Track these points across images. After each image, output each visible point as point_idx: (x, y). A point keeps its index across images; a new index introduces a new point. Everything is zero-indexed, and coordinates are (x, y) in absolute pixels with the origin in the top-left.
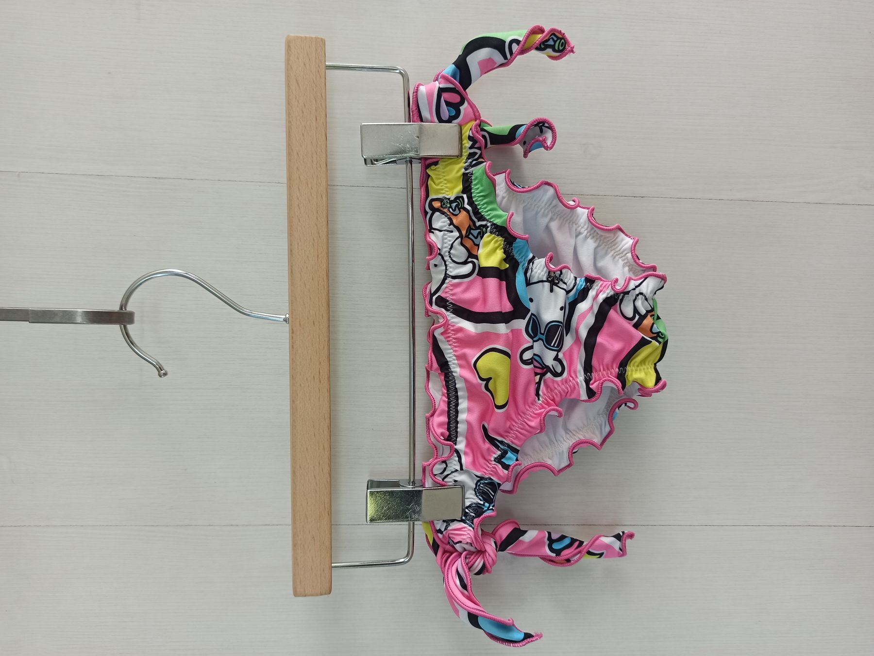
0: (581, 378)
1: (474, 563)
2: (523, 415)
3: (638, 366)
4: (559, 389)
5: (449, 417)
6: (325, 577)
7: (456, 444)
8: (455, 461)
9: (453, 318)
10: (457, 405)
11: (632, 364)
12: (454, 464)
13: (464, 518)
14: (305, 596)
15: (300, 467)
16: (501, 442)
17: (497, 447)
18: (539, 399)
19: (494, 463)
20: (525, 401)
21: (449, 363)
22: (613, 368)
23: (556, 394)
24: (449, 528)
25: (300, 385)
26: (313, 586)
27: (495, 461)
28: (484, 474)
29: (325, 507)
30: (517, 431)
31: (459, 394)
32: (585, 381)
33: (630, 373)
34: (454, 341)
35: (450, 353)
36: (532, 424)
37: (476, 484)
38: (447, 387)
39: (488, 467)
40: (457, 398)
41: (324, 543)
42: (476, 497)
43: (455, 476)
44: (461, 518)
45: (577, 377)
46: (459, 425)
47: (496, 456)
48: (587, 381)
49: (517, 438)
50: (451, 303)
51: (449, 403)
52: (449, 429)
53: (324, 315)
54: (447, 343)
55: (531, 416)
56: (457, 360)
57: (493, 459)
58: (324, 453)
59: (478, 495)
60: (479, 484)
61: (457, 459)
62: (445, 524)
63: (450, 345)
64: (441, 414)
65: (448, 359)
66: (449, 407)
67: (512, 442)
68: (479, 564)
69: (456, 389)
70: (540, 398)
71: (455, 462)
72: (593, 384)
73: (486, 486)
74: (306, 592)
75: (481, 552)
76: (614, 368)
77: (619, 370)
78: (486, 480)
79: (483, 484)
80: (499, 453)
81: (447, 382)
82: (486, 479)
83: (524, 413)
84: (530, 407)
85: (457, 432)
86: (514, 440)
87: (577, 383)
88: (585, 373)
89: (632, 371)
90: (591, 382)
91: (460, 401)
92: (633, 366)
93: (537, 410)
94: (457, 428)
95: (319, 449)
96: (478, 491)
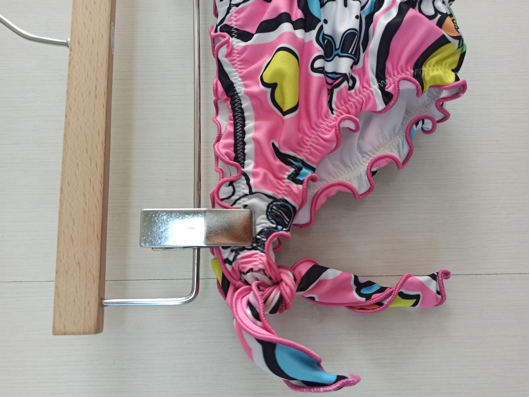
0: (375, 86)
1: (270, 294)
2: (316, 128)
3: (434, 66)
4: (353, 100)
5: (235, 140)
6: (90, 312)
7: (243, 167)
8: (244, 184)
9: (237, 42)
10: (244, 125)
11: (427, 65)
12: (242, 188)
13: (255, 245)
14: (65, 334)
15: (69, 184)
16: (294, 158)
17: (290, 164)
18: (332, 113)
19: (288, 181)
20: (319, 115)
21: (235, 85)
22: (407, 70)
23: (351, 106)
24: (239, 257)
25: (75, 100)
26: (75, 322)
27: (288, 178)
28: (277, 194)
29: (94, 228)
30: (311, 146)
31: (246, 114)
32: (379, 89)
33: (426, 73)
34: (239, 63)
35: (236, 76)
36: (327, 137)
37: (268, 207)
38: (233, 109)
39: (282, 186)
40: (243, 119)
41: (90, 270)
42: (267, 221)
43: (244, 201)
44: (252, 245)
45: (370, 86)
46: (246, 146)
47: (288, 173)
48: (382, 89)
49: (311, 154)
50: (236, 29)
51: (235, 125)
52: (235, 151)
53: (104, 35)
54: (232, 67)
55: (325, 129)
56: (243, 81)
57: (286, 177)
58: (97, 170)
59: (270, 218)
60: (271, 206)
61: (245, 182)
62: (234, 254)
63: (235, 68)
64: (228, 137)
65: (233, 81)
66: (235, 129)
67: (307, 159)
68: (275, 296)
69: (242, 109)
70: (334, 112)
71: (243, 186)
72: (388, 88)
73: (279, 209)
74: (66, 329)
75: (277, 283)
76: (409, 69)
77: (415, 71)
78: (280, 202)
79: (276, 205)
80: (292, 170)
81: (232, 104)
82: (280, 200)
83: (318, 127)
84: (324, 121)
85: (244, 154)
86: (308, 156)
87: (372, 92)
88: (379, 81)
89: (428, 70)
90: (386, 87)
91: (246, 122)
92: (429, 66)
93: (331, 123)
94: (244, 149)
95: (91, 165)
96: (270, 214)
